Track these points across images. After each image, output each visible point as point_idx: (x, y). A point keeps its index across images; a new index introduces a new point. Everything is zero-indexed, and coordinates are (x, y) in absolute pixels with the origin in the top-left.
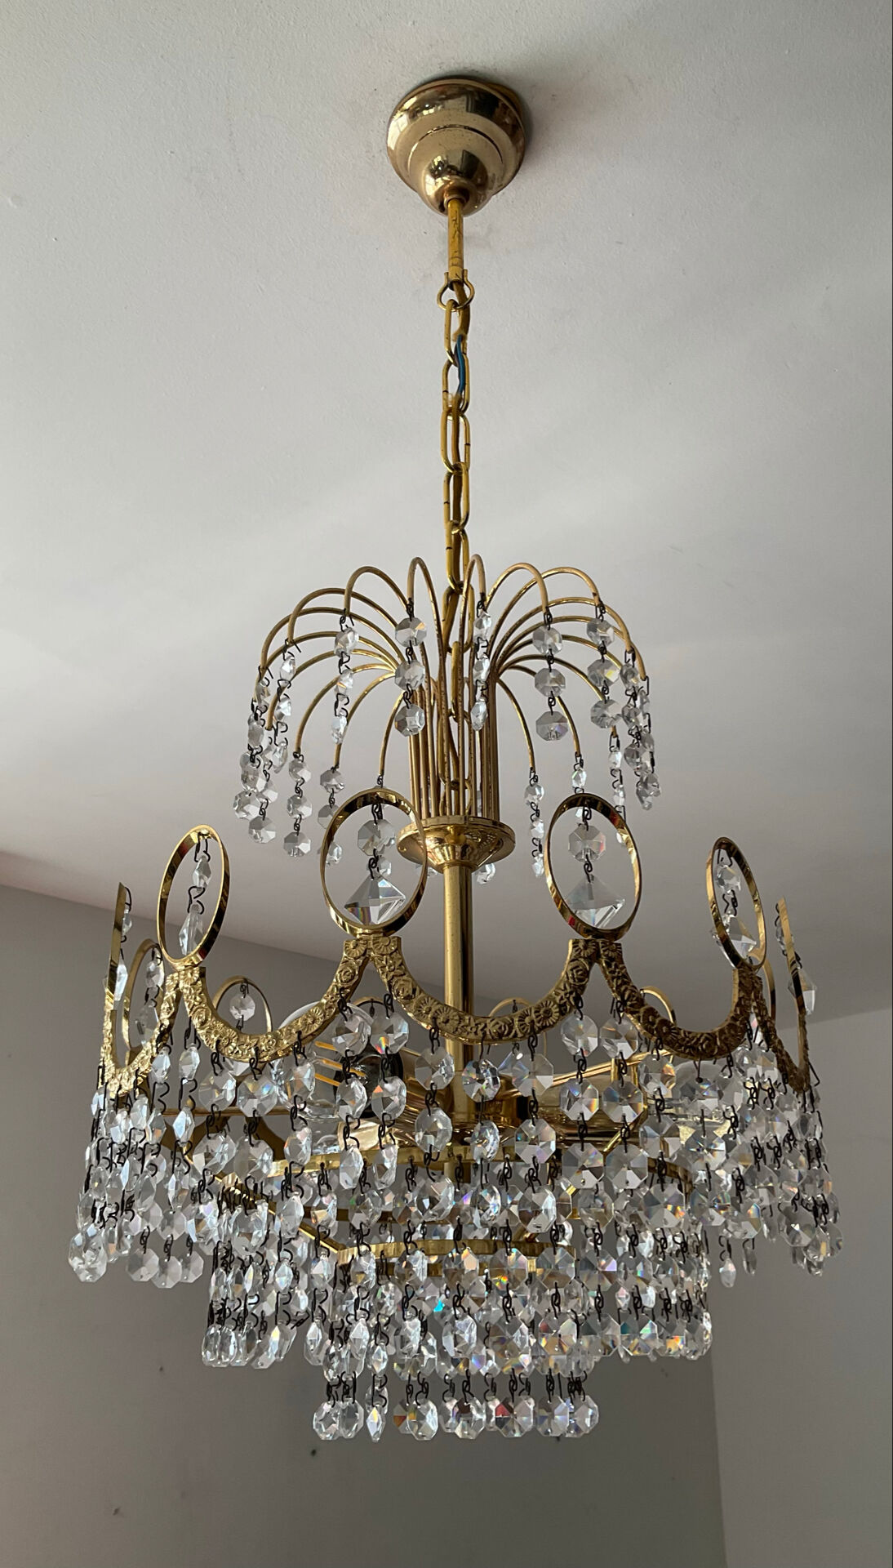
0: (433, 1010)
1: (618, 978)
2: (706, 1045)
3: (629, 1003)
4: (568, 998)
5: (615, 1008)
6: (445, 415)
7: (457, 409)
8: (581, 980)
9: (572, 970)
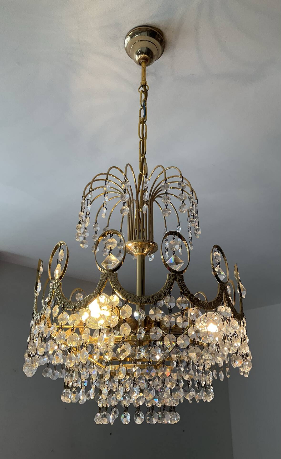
0: (126, 294)
1: (182, 285)
2: (209, 306)
3: (185, 293)
4: (167, 291)
5: (181, 294)
6: (140, 123)
7: (143, 122)
8: (171, 286)
9: (168, 283)
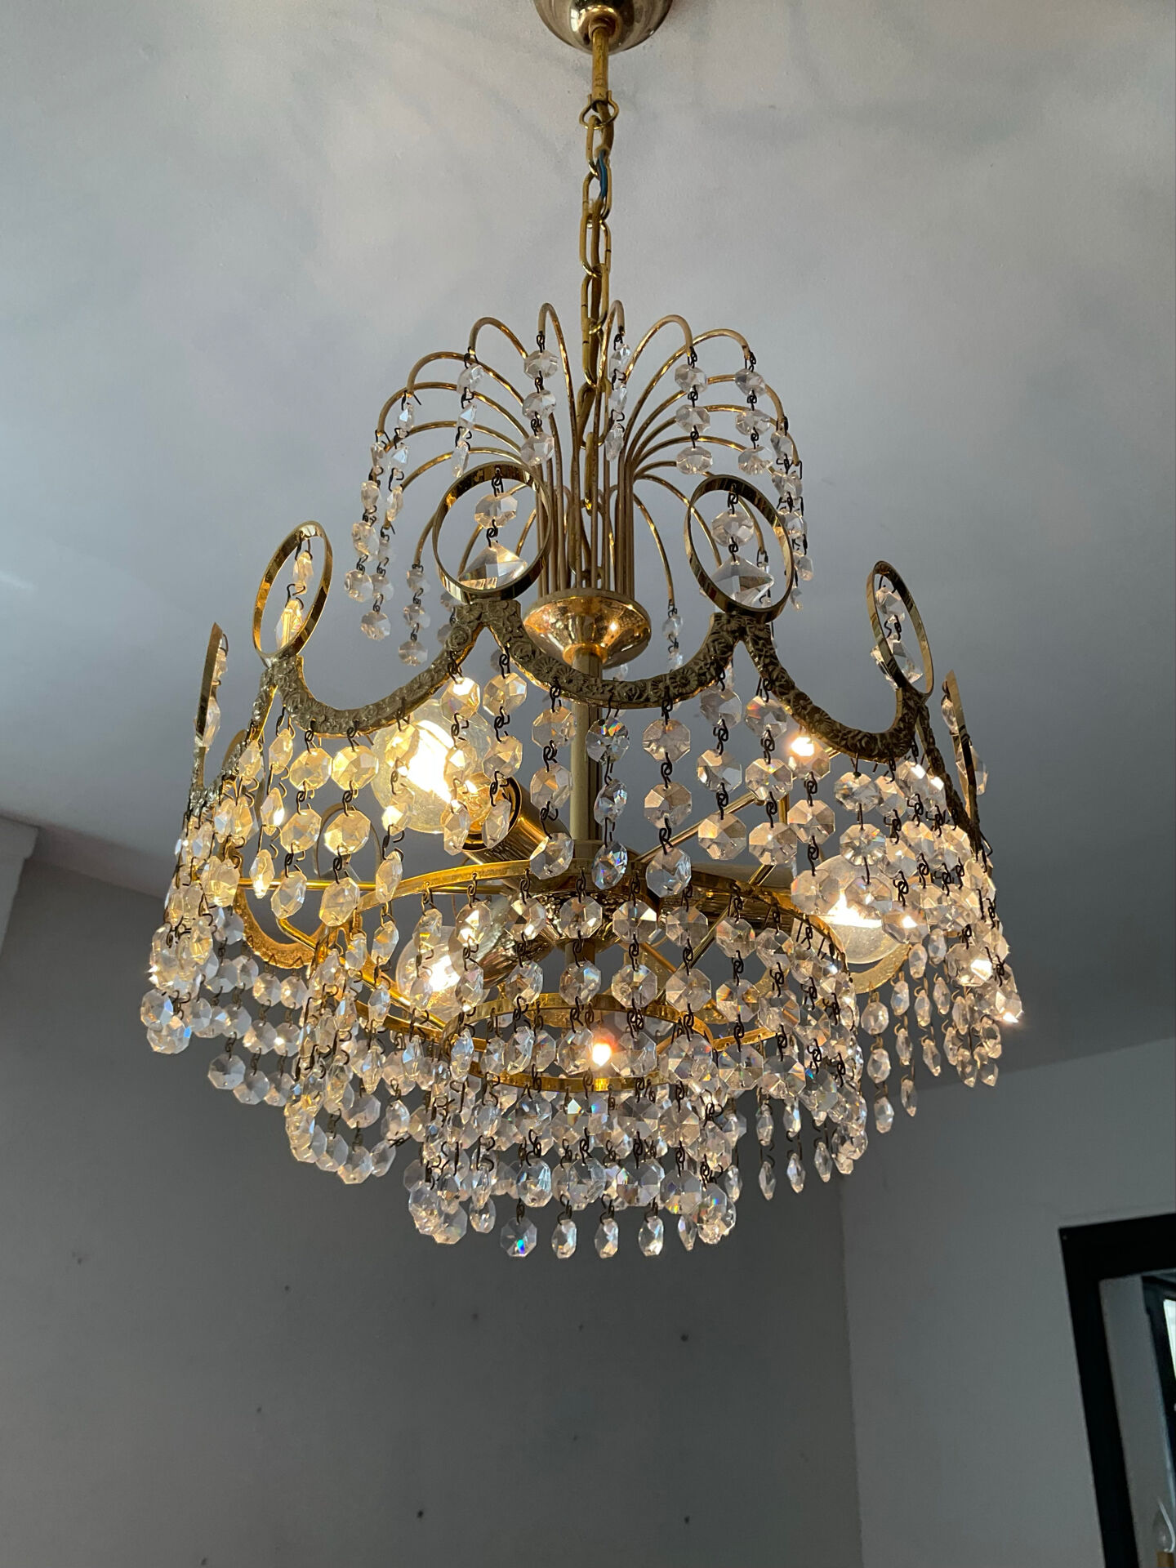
0: (555, 669)
1: (766, 657)
2: (866, 744)
3: (777, 684)
4: (709, 669)
5: (761, 687)
6: (585, 220)
7: (597, 214)
8: (724, 653)
9: (713, 641)
